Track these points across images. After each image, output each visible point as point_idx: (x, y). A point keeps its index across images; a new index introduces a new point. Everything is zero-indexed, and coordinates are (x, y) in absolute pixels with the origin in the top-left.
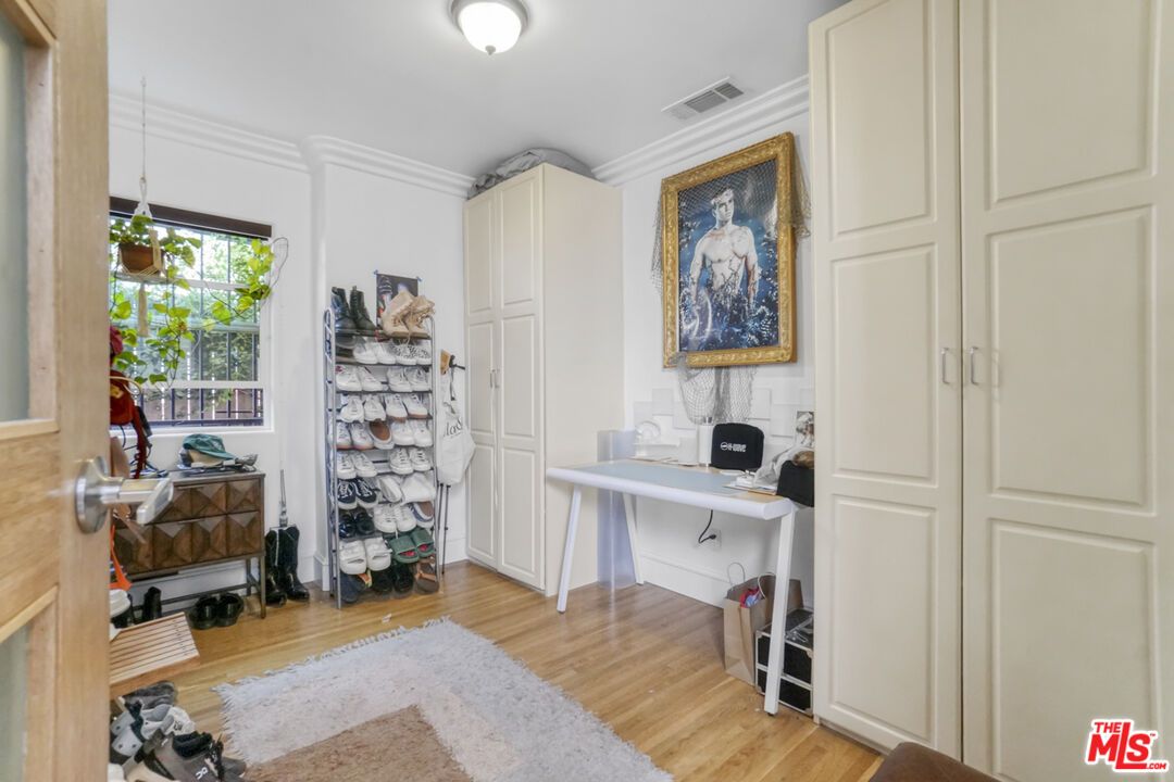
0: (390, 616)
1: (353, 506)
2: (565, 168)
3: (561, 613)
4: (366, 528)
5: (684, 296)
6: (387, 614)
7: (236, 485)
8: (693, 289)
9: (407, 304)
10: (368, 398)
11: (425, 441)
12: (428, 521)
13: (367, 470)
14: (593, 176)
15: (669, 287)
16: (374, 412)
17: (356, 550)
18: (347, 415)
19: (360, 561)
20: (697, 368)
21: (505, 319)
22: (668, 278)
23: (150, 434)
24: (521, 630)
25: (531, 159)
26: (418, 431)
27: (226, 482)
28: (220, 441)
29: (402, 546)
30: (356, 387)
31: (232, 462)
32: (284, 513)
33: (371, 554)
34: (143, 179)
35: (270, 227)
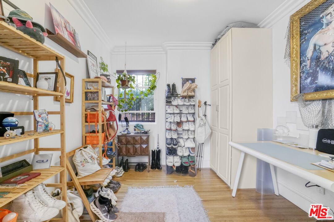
0: (176, 181)
1: (170, 146)
2: (242, 27)
3: (234, 197)
4: (174, 153)
5: (303, 67)
6: (176, 180)
7: (142, 137)
8: (308, 63)
9: (188, 86)
10: (176, 115)
11: (192, 128)
12: (194, 154)
13: (175, 136)
14: (259, 27)
15: (294, 65)
16: (177, 119)
17: (171, 159)
18: (169, 120)
19: (171, 162)
20: (310, 101)
21: (220, 87)
22: (294, 60)
23: (129, 123)
24: (212, 199)
25: (228, 28)
26: (190, 126)
27: (141, 136)
28: (142, 126)
29: (185, 160)
30: (172, 112)
31: (143, 131)
32: (158, 145)
33: (175, 161)
34: (125, 64)
35: (156, 70)
